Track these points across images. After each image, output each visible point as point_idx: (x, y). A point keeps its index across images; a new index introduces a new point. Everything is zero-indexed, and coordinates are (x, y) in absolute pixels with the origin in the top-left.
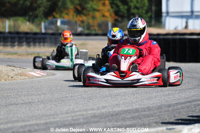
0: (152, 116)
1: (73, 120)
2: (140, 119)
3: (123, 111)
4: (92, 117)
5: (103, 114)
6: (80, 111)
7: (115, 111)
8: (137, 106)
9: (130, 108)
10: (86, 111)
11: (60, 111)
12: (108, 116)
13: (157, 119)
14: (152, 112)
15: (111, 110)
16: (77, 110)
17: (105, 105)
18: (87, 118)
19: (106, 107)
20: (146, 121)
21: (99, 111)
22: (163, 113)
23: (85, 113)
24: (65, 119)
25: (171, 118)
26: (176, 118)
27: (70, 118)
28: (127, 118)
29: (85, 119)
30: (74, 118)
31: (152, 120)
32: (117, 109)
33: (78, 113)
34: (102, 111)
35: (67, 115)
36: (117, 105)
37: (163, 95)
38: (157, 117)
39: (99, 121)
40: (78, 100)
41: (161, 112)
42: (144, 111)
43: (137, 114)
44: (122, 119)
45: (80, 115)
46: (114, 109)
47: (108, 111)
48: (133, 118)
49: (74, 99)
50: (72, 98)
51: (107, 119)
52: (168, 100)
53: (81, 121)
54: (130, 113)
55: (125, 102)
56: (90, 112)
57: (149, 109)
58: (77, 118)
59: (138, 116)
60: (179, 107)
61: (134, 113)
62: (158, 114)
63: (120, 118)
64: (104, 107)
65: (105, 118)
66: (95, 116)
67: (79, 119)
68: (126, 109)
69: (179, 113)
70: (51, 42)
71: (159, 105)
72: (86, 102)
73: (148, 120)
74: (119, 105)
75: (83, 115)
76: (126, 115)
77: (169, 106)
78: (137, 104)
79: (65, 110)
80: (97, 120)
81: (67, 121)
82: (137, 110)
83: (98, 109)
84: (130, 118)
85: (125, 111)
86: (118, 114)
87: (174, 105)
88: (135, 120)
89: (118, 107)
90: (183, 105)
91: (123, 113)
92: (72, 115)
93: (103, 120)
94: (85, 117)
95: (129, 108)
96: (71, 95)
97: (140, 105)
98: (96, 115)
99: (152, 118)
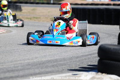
0: (65, 65)
1: (15, 67)
2: (57, 67)
3: (47, 61)
4: (27, 65)
5: (34, 63)
6: (20, 60)
7: (42, 61)
8: (57, 57)
9: (53, 59)
10: (24, 60)
11: (7, 60)
12: (37, 65)
13: (68, 67)
14: (66, 62)
15: (40, 60)
16: (18, 59)
17: (37, 56)
18: (24, 66)
19: (37, 57)
20: (60, 68)
21: (32, 61)
22: (72, 63)
23: (23, 62)
24: (9, 66)
25: (77, 67)
26: (80, 67)
27: (13, 66)
28: (49, 66)
29: (22, 66)
30: (15, 66)
31: (65, 67)
32: (44, 59)
33: (19, 62)
34: (35, 60)
35: (11, 63)
36: (45, 56)
37: (75, 49)
38: (68, 66)
39: (31, 68)
40: (21, 52)
41: (71, 62)
42: (61, 61)
43: (55, 64)
44: (46, 67)
45: (19, 64)
46: (42, 60)
47: (38, 60)
48: (53, 66)
49: (19, 52)
50: (18, 50)
51: (36, 66)
52: (78, 53)
53: (20, 68)
54: (51, 62)
55: (50, 54)
56: (26, 61)
57: (64, 59)
58: (17, 65)
59: (56, 64)
60: (84, 58)
61: (54, 62)
62: (69, 64)
63: (45, 66)
64: (36, 58)
65: (35, 66)
66: (29, 65)
67: (18, 66)
68: (50, 59)
69: (83, 63)
70: (14, 8)
71: (71, 56)
72: (26, 54)
73: (62, 68)
74: (46, 56)
75: (21, 64)
76: (48, 64)
77: (77, 57)
78: (57, 56)
79: (11, 59)
80: (30, 67)
81: (10, 67)
82: (56, 60)
83: (32, 59)
84: (51, 66)
85: (48, 61)
86: (44, 63)
87: (80, 57)
88: (53, 67)
89: (45, 58)
90: (86, 57)
91: (47, 63)
92: (15, 63)
93: (33, 67)
94: (22, 65)
95: (51, 59)
96: (17, 48)
97: (59, 56)
98: (30, 63)
99: (65, 66)
